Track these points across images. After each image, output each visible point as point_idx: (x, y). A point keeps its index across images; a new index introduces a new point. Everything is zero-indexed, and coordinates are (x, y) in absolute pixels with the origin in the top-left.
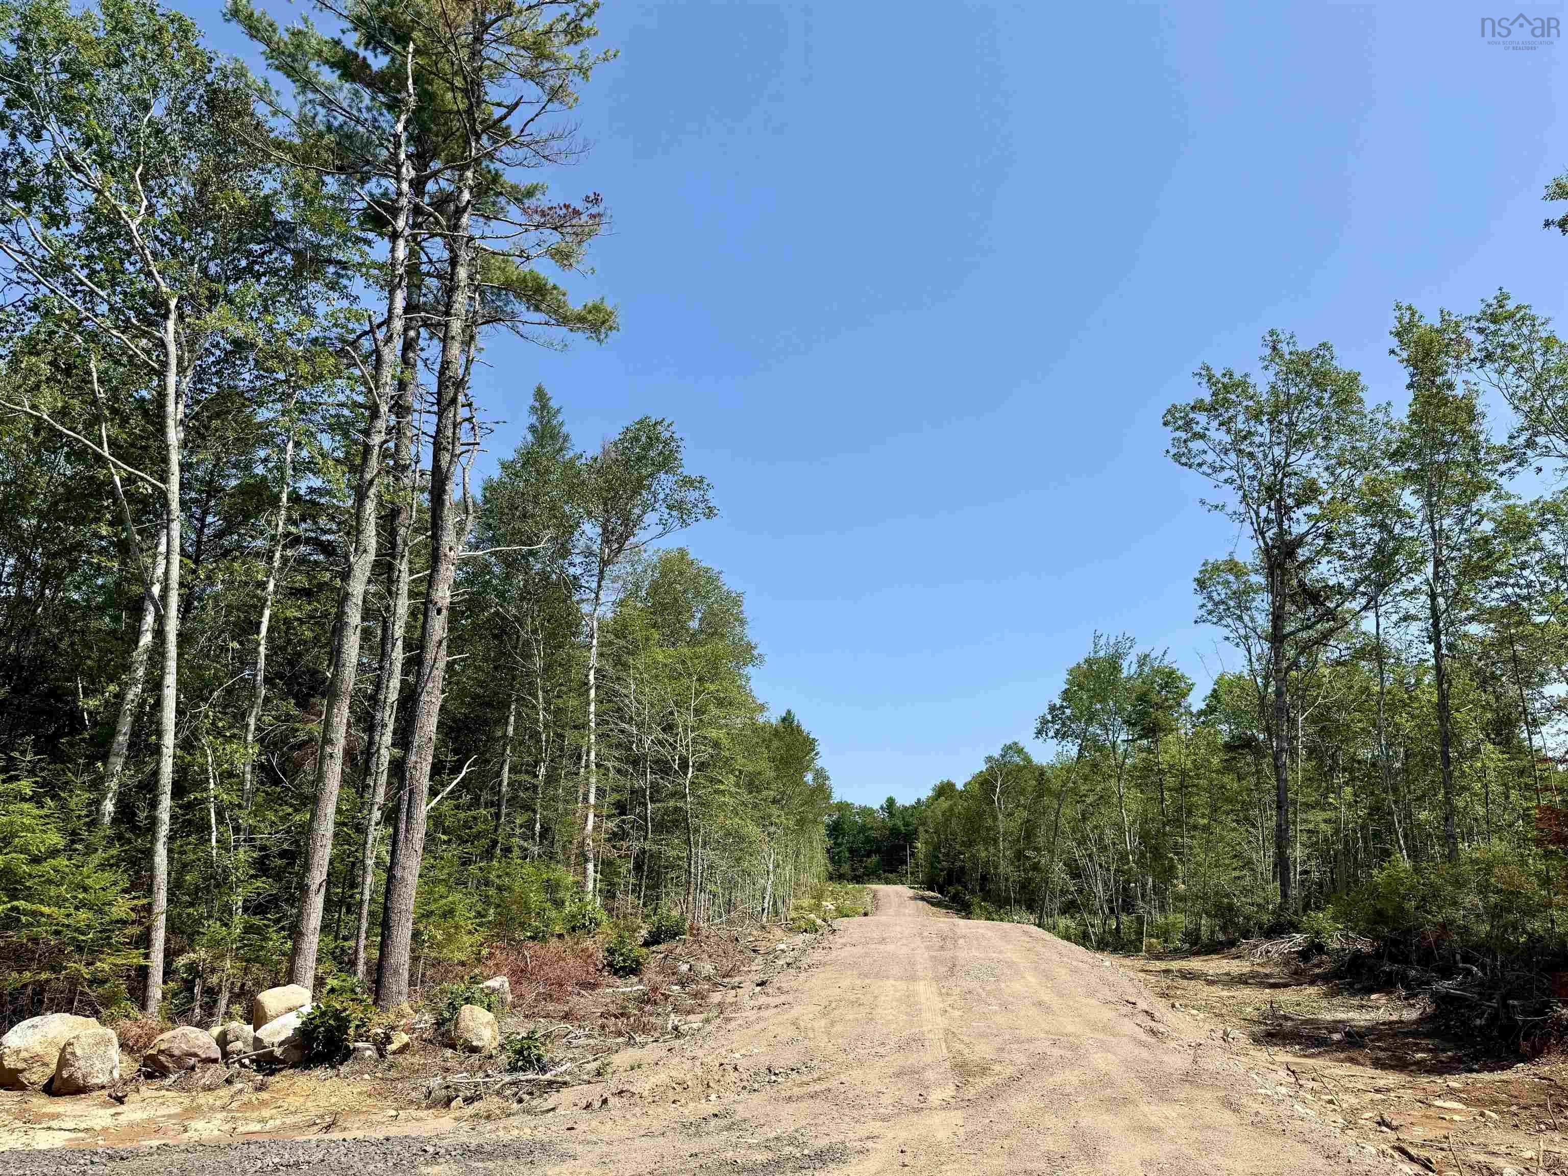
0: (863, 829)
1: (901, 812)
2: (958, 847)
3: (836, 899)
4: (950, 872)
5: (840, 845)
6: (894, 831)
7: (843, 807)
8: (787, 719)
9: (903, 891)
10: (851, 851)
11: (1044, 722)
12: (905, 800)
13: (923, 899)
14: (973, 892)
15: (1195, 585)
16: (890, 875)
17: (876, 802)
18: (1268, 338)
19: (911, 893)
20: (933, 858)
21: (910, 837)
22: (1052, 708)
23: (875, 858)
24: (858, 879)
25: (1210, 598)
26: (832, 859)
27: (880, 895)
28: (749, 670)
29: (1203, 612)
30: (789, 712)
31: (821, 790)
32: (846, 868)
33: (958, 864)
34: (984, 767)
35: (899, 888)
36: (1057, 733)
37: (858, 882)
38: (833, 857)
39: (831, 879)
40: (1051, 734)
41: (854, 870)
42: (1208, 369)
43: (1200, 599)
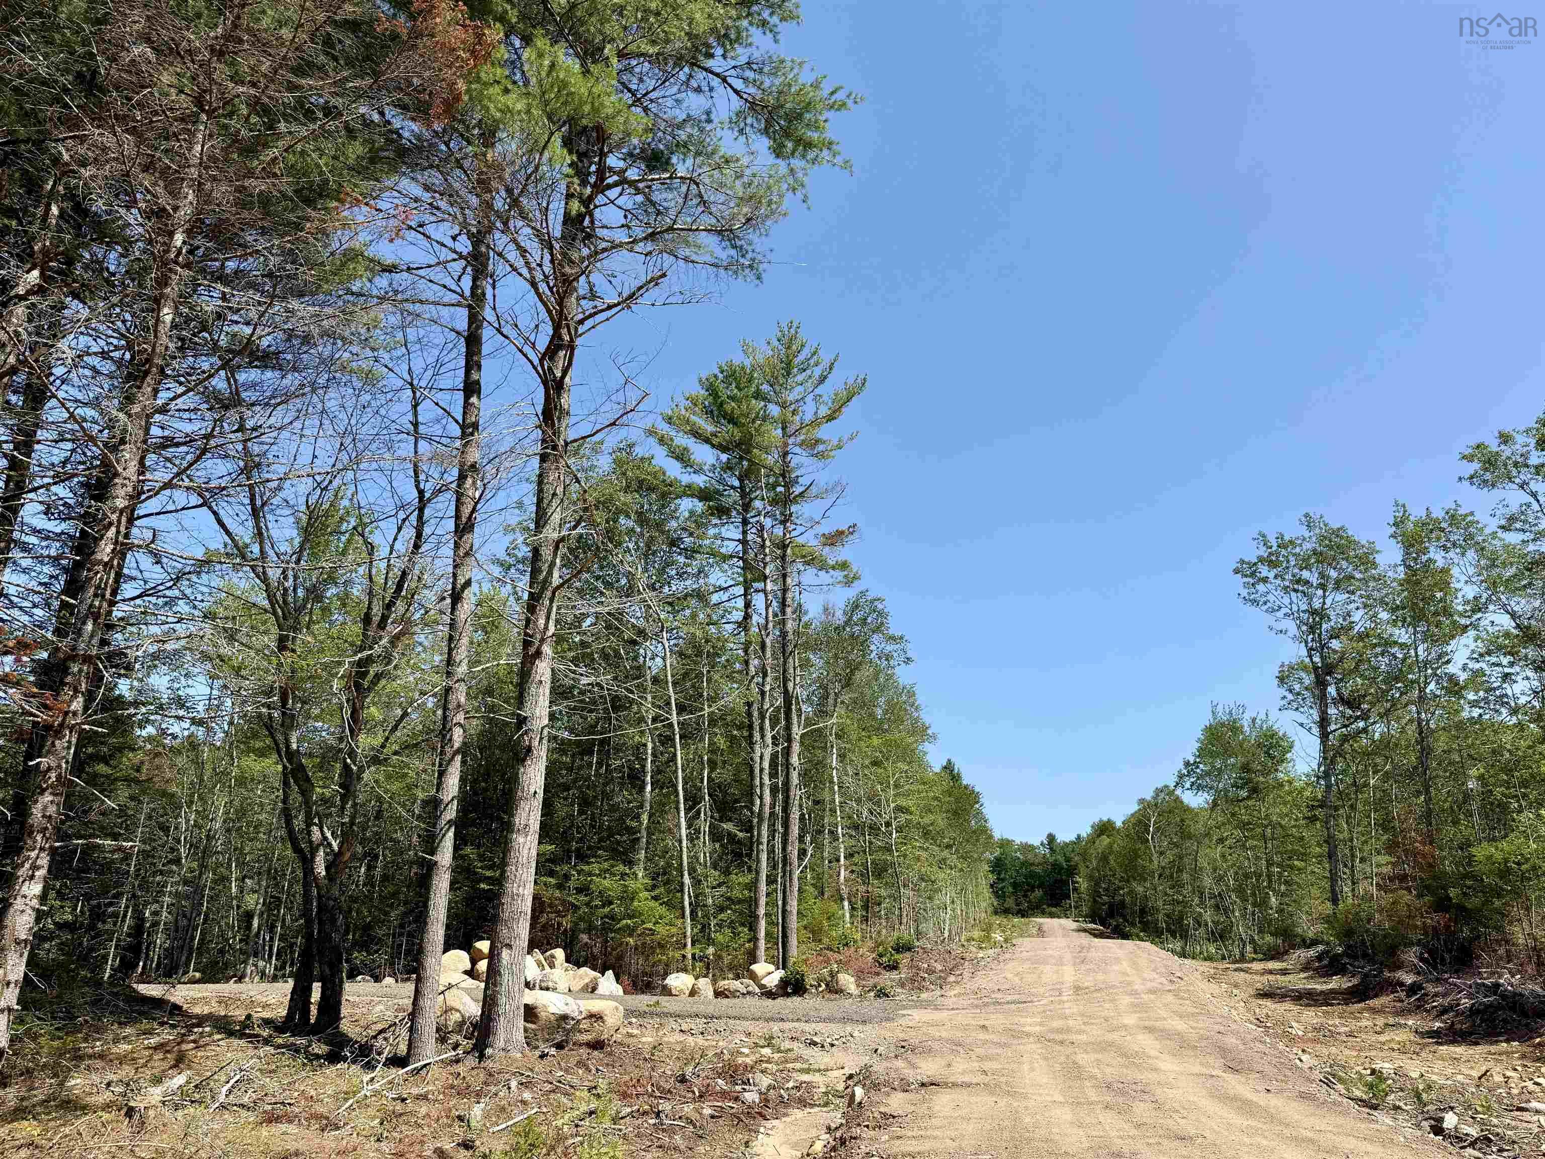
0: (1025, 864)
1: (1062, 848)
2: (1117, 882)
3: (1003, 931)
4: (1111, 905)
5: (1003, 880)
6: (1056, 866)
7: (1005, 844)
8: (949, 767)
9: (1069, 923)
10: (1015, 885)
11: (1181, 777)
12: (1065, 836)
13: (1085, 930)
14: (1133, 925)
15: (1276, 681)
16: (1054, 909)
17: (1036, 839)
18: (1303, 519)
19: (1075, 925)
20: (1095, 894)
21: (1072, 871)
22: (1187, 764)
23: (1038, 893)
24: (1023, 914)
25: (1290, 691)
26: (996, 893)
27: (1045, 928)
28: (927, 746)
29: (1284, 702)
30: (949, 760)
31: (983, 831)
32: (1010, 903)
33: (1118, 898)
34: (1136, 807)
35: (1063, 921)
36: (1193, 784)
37: (1023, 916)
38: (997, 891)
39: (996, 913)
40: (1188, 785)
41: (1018, 905)
42: (1264, 536)
43: (1283, 692)
